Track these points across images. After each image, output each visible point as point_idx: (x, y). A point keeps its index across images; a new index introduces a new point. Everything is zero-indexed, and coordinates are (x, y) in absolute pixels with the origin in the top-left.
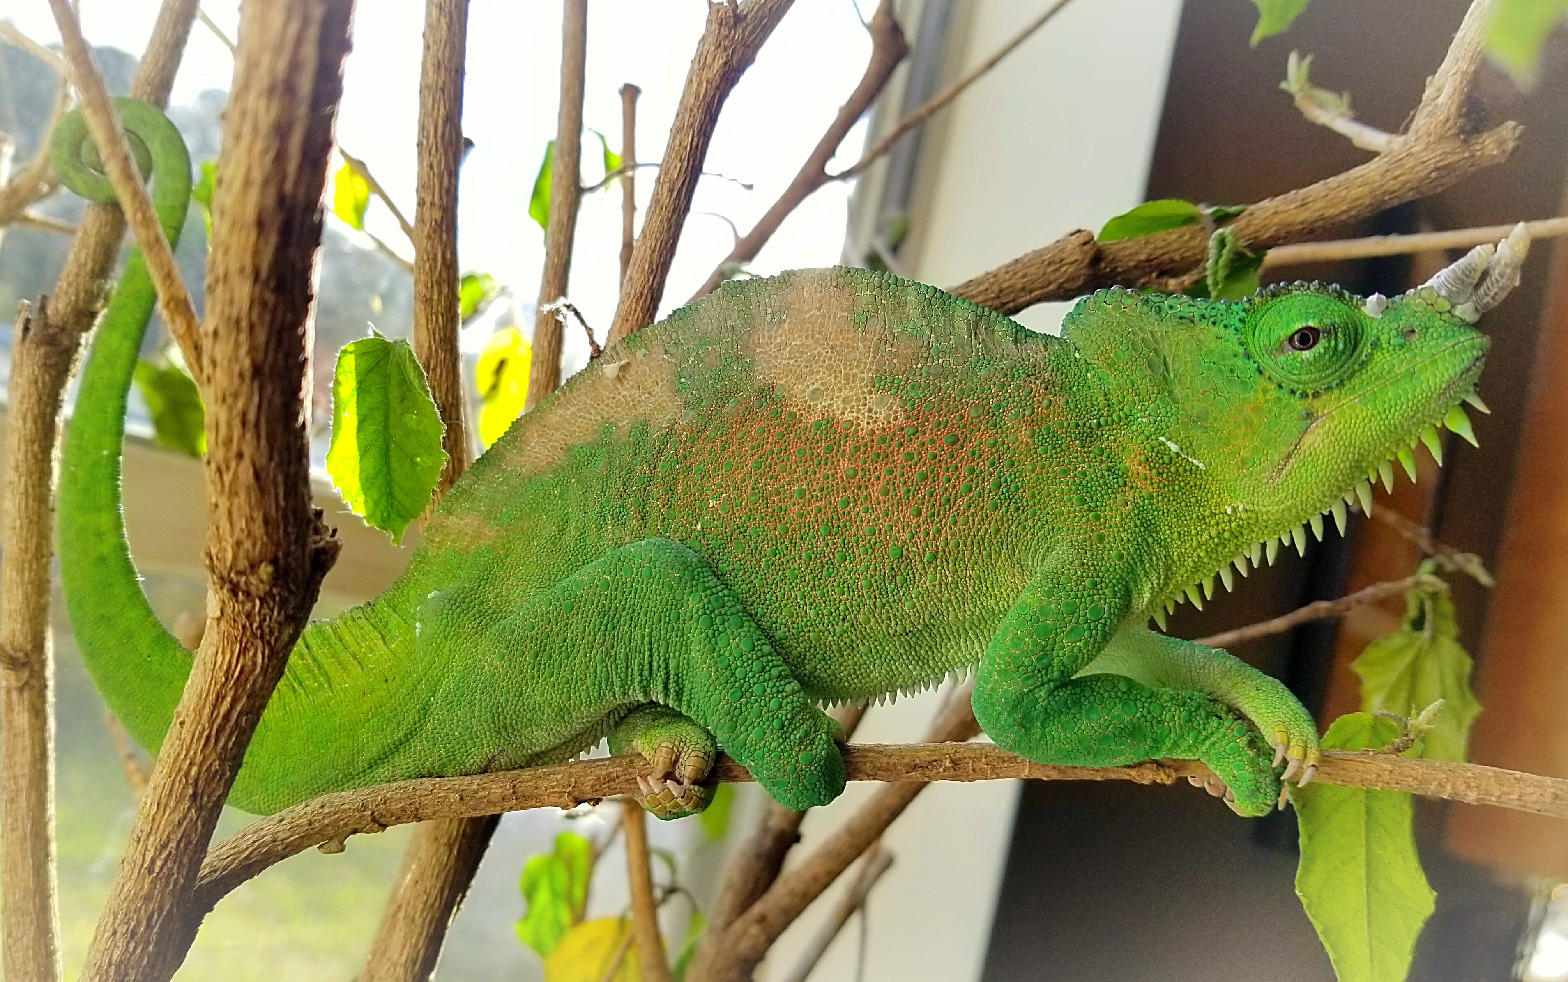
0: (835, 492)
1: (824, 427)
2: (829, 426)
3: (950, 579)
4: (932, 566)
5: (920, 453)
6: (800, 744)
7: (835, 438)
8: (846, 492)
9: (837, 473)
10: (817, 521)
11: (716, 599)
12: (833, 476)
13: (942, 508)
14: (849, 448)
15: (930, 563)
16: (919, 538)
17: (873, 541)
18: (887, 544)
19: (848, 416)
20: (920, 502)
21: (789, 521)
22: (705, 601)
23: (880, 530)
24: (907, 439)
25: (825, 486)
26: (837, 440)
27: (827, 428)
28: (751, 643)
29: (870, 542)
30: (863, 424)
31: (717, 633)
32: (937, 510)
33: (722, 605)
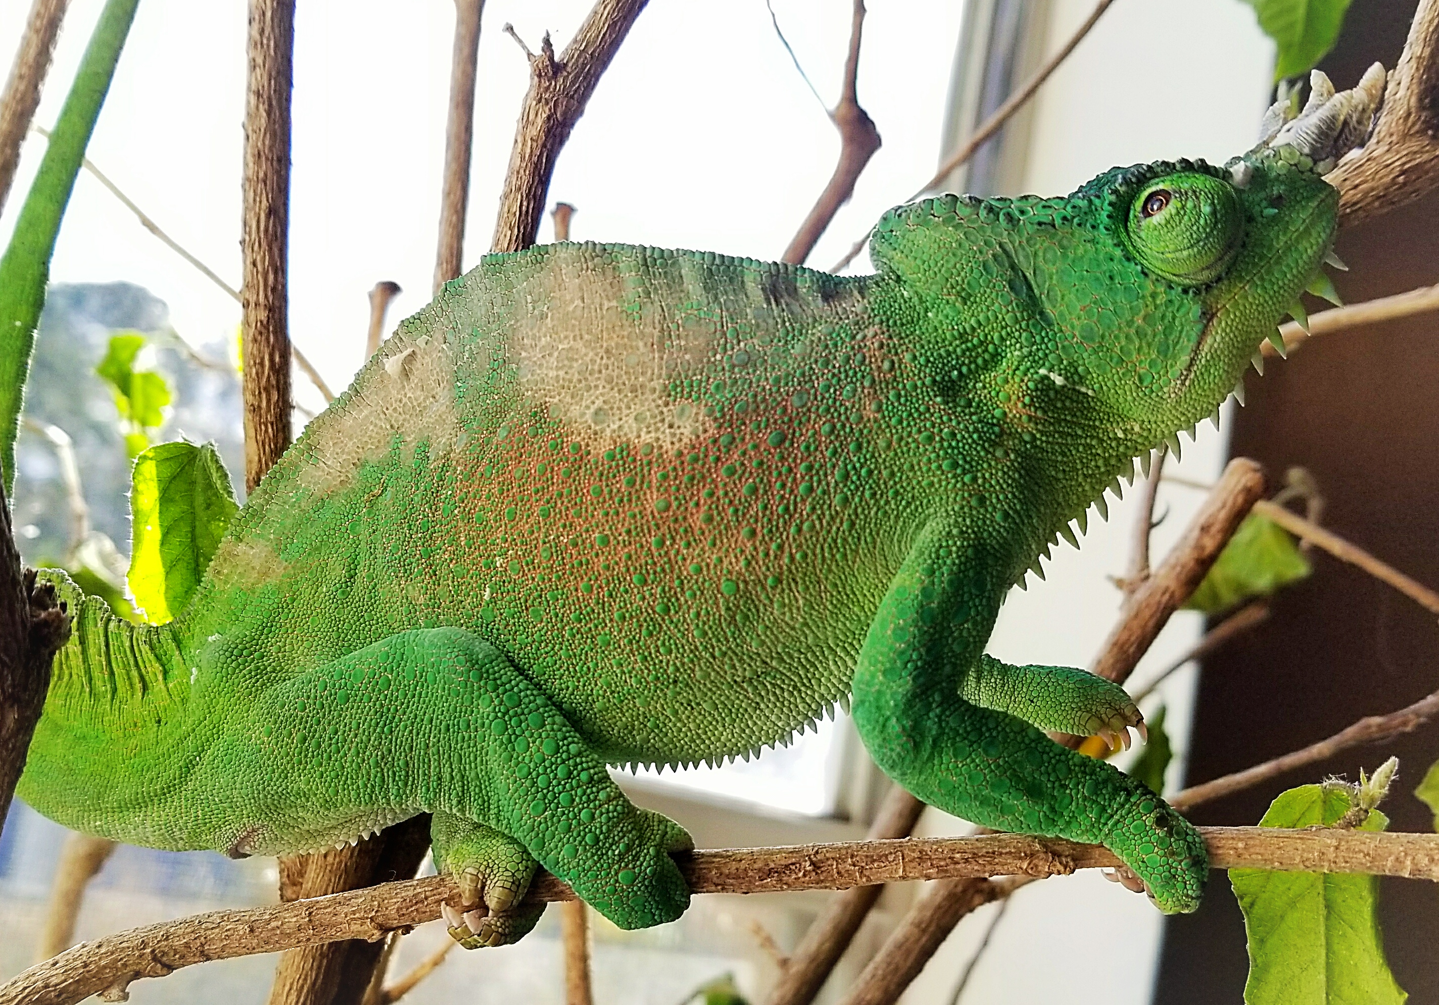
0: (646, 531)
1: (619, 457)
2: (625, 453)
3: (801, 602)
4: (778, 590)
5: (743, 464)
6: (621, 860)
7: (635, 467)
8: (659, 529)
9: (645, 509)
10: (628, 570)
11: (510, 697)
12: (640, 513)
13: (781, 520)
14: (656, 476)
15: (774, 588)
16: (757, 563)
17: (701, 580)
18: (719, 580)
19: (646, 438)
20: (752, 521)
21: (593, 577)
22: (496, 702)
23: (708, 565)
24: (724, 450)
25: (633, 527)
26: (638, 469)
27: (622, 458)
28: (554, 745)
29: (697, 582)
30: (667, 446)
31: (513, 737)
32: (774, 523)
33: (517, 703)
